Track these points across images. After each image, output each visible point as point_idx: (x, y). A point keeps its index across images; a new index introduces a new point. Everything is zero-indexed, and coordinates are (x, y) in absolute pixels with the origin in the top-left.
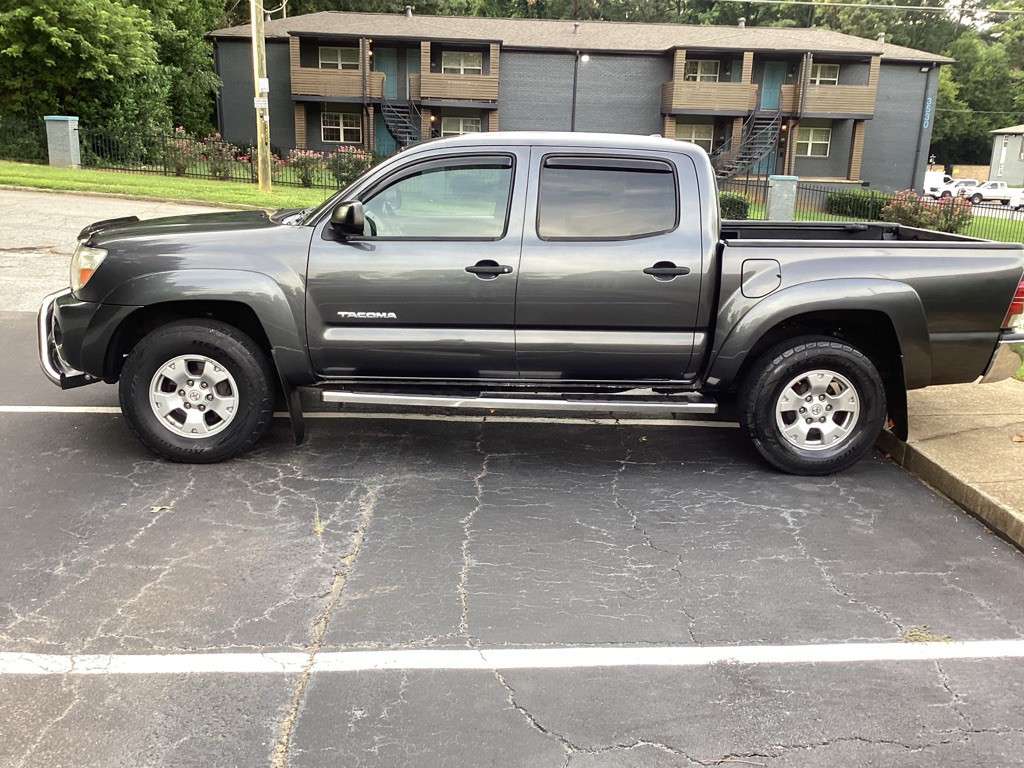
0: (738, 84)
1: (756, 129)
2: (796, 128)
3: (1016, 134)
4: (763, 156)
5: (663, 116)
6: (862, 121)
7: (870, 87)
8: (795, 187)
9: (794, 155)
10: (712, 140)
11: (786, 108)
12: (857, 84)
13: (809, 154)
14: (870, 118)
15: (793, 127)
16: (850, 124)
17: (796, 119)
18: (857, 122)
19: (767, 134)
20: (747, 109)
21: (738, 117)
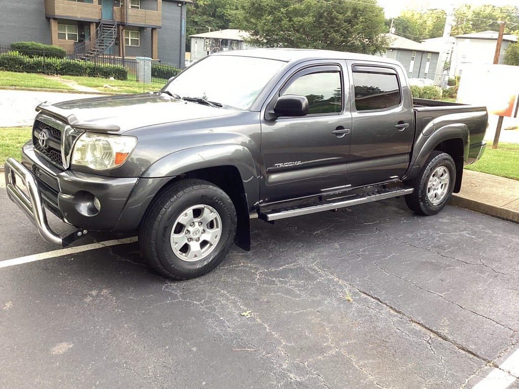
0: (91, 4)
1: (103, 29)
2: (124, 30)
3: (201, 38)
4: (111, 45)
5: (48, 19)
6: (155, 29)
7: (159, 12)
8: (150, 63)
9: (124, 45)
10: (77, 34)
11: (118, 19)
12: (151, 9)
13: (130, 45)
14: (160, 28)
15: (122, 30)
16: (149, 30)
17: (123, 25)
18: (153, 29)
19: (112, 33)
20: (98, 18)
21: (93, 22)
